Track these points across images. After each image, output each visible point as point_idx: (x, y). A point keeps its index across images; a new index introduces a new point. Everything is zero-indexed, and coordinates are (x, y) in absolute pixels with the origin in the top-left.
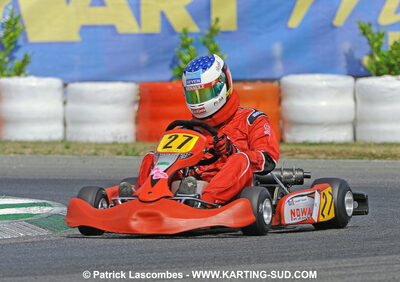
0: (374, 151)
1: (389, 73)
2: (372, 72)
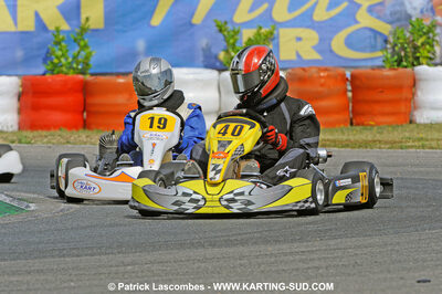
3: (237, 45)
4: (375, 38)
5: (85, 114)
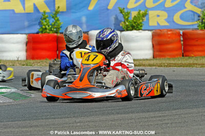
2: (125, 29)
3: (129, 19)
4: (194, 15)
5: (58, 52)
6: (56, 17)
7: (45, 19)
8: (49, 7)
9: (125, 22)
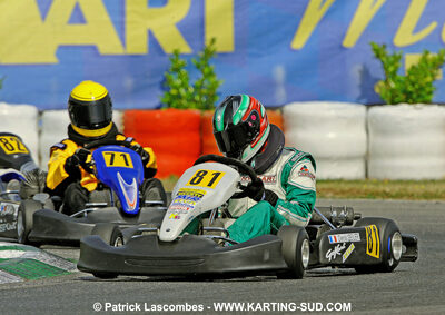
0: (388, 190)
1: (406, 102)
2: (387, 100)
6: (207, 65)
7: (177, 70)
8: (189, 40)
9: (386, 82)
